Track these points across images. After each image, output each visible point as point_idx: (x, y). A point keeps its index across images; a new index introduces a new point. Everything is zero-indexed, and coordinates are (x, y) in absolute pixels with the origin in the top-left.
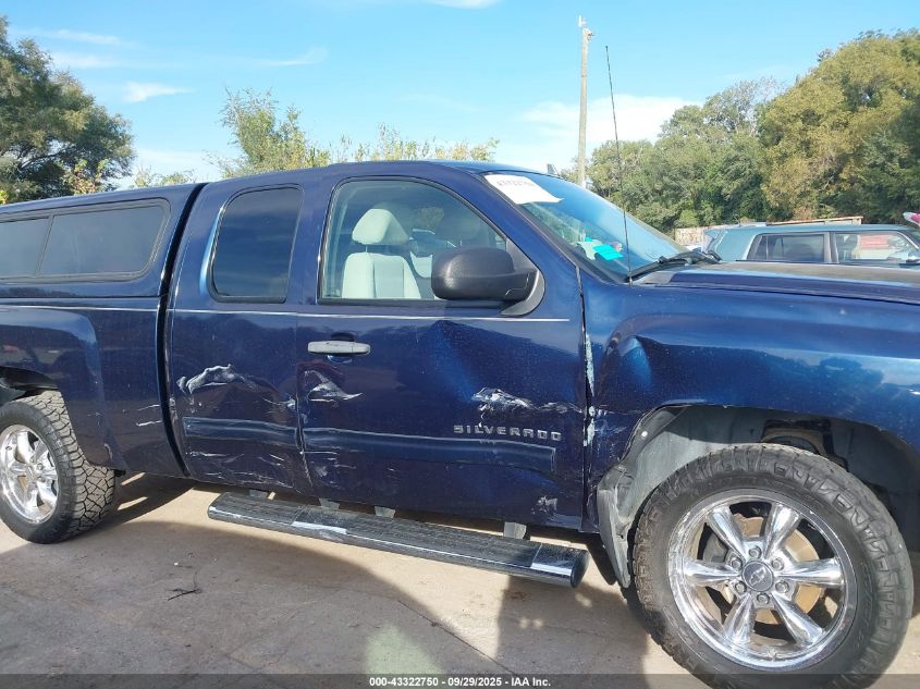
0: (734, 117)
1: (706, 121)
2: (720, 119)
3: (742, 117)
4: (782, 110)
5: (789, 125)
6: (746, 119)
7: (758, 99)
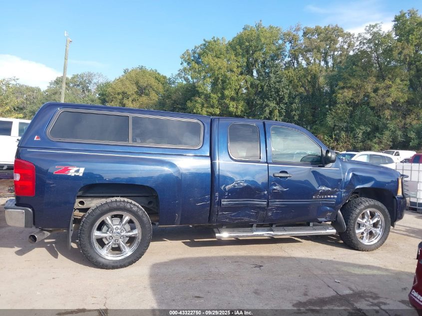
0: (85, 86)
1: (71, 85)
2: (78, 85)
3: (88, 87)
4: (114, 89)
5: (117, 96)
6: (89, 88)
7: (95, 81)
